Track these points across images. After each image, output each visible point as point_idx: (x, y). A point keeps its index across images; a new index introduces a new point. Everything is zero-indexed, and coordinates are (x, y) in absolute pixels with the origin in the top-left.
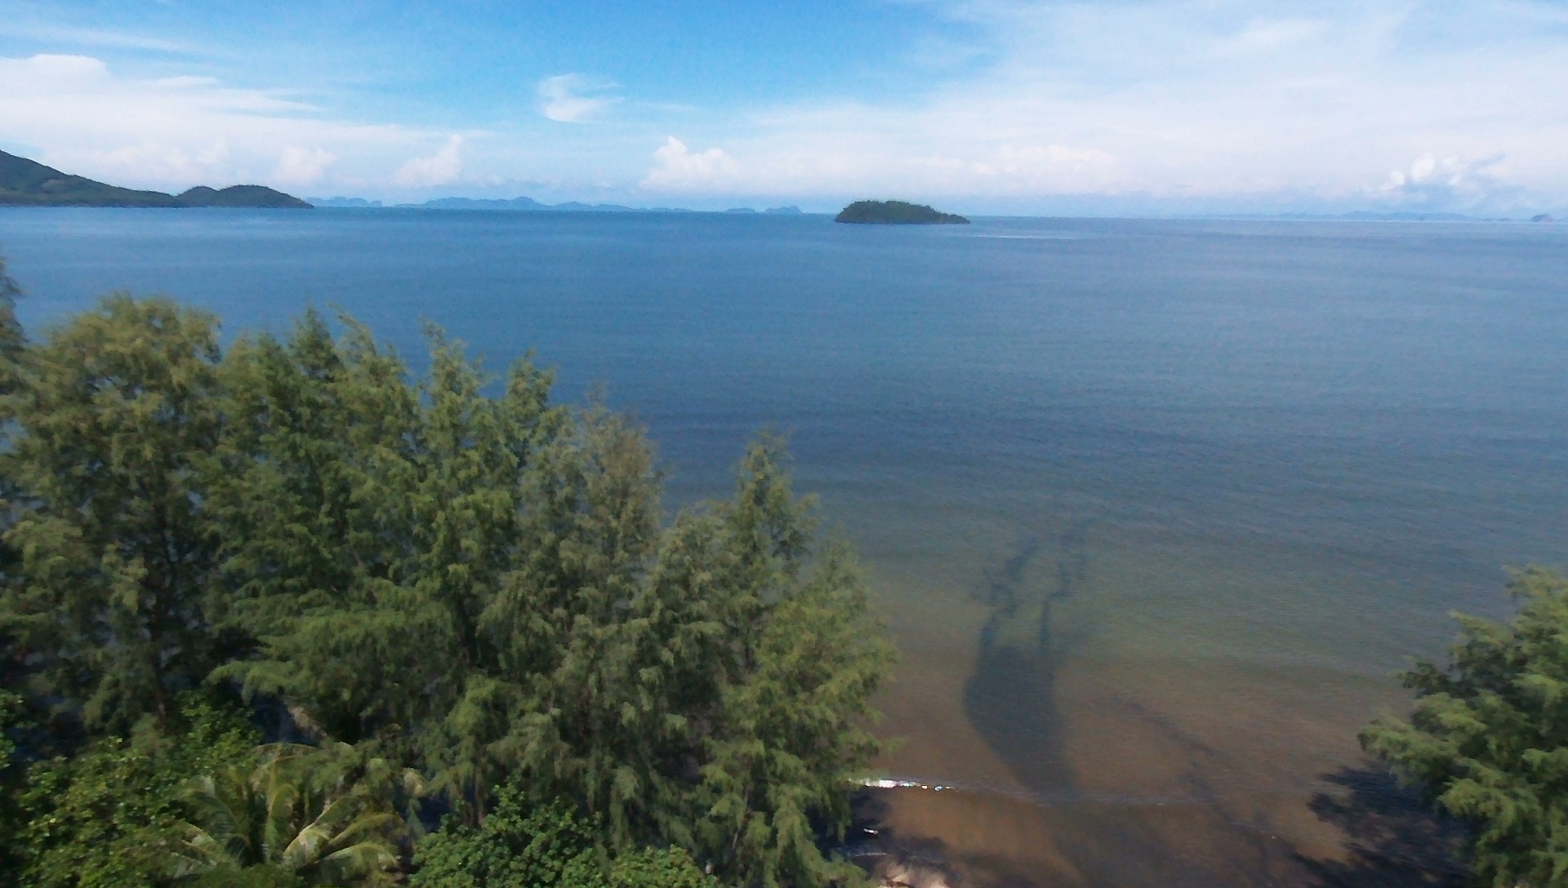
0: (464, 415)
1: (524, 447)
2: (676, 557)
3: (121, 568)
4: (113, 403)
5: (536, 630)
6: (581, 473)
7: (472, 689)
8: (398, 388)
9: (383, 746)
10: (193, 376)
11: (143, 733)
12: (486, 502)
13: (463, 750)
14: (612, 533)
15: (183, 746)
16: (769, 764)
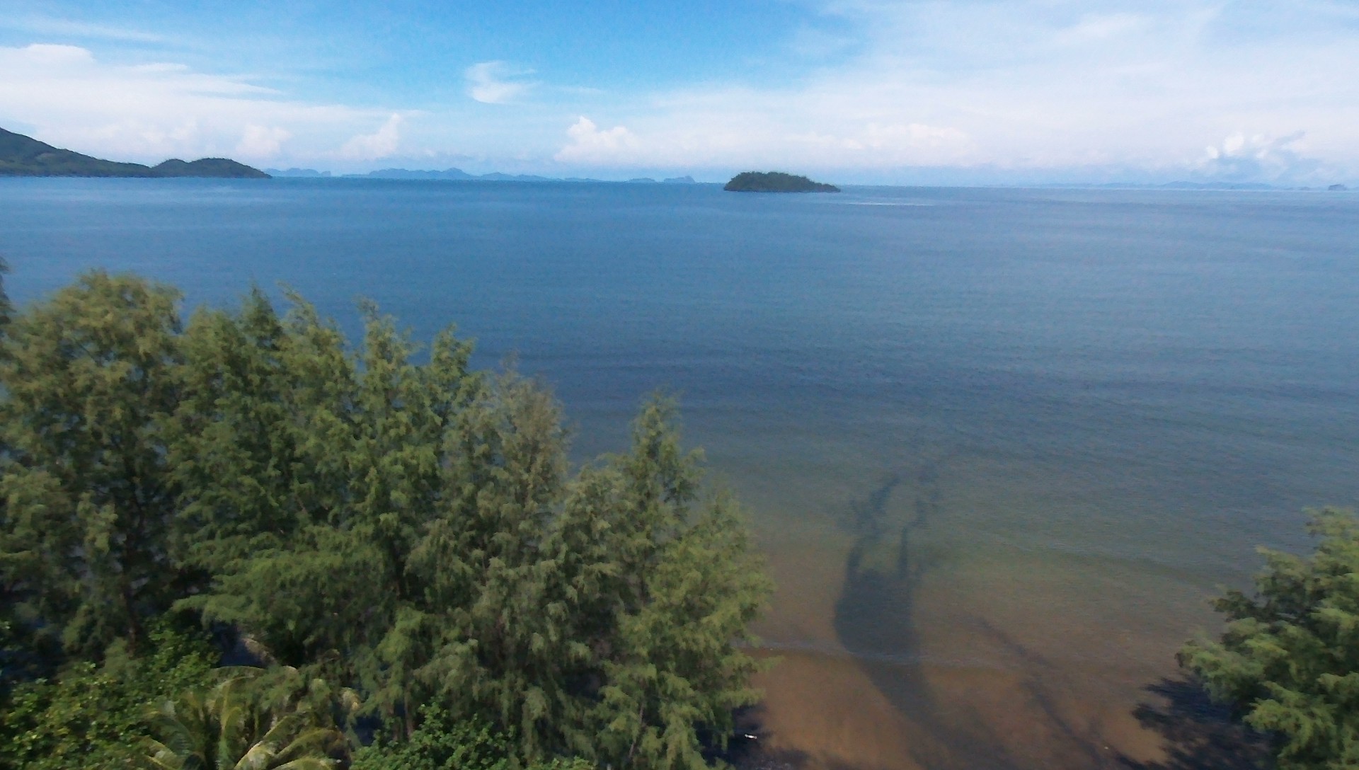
0: (394, 382)
1: (447, 408)
2: (579, 507)
3: (95, 514)
4: (87, 371)
5: (456, 571)
6: (496, 430)
7: (402, 620)
8: (337, 358)
9: (324, 670)
10: (157, 346)
11: (116, 655)
12: (413, 458)
13: (393, 675)
14: (523, 485)
15: (150, 666)
16: (660, 685)
